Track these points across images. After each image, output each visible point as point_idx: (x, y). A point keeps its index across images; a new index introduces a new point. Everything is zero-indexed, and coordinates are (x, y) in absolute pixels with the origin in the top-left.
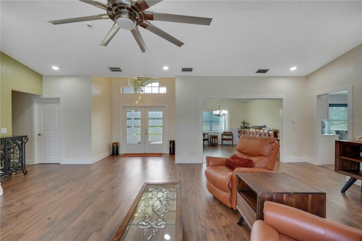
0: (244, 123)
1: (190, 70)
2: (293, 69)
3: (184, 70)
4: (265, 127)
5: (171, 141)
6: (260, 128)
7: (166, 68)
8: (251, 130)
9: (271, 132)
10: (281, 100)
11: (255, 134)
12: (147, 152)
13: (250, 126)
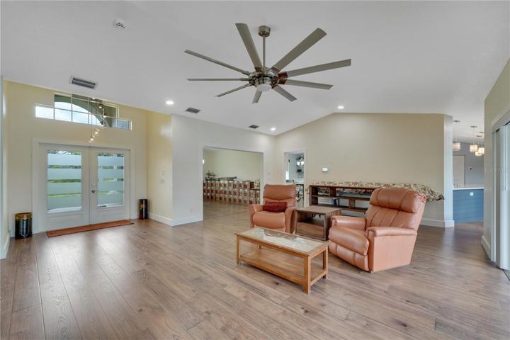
0: (209, 174)
1: (196, 111)
2: (273, 129)
3: (190, 110)
4: (235, 178)
5: (141, 201)
6: (232, 179)
7: (170, 103)
8: (222, 182)
9: (247, 183)
10: (262, 153)
11: (227, 186)
12: (93, 222)
13: (216, 177)
